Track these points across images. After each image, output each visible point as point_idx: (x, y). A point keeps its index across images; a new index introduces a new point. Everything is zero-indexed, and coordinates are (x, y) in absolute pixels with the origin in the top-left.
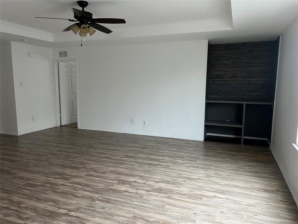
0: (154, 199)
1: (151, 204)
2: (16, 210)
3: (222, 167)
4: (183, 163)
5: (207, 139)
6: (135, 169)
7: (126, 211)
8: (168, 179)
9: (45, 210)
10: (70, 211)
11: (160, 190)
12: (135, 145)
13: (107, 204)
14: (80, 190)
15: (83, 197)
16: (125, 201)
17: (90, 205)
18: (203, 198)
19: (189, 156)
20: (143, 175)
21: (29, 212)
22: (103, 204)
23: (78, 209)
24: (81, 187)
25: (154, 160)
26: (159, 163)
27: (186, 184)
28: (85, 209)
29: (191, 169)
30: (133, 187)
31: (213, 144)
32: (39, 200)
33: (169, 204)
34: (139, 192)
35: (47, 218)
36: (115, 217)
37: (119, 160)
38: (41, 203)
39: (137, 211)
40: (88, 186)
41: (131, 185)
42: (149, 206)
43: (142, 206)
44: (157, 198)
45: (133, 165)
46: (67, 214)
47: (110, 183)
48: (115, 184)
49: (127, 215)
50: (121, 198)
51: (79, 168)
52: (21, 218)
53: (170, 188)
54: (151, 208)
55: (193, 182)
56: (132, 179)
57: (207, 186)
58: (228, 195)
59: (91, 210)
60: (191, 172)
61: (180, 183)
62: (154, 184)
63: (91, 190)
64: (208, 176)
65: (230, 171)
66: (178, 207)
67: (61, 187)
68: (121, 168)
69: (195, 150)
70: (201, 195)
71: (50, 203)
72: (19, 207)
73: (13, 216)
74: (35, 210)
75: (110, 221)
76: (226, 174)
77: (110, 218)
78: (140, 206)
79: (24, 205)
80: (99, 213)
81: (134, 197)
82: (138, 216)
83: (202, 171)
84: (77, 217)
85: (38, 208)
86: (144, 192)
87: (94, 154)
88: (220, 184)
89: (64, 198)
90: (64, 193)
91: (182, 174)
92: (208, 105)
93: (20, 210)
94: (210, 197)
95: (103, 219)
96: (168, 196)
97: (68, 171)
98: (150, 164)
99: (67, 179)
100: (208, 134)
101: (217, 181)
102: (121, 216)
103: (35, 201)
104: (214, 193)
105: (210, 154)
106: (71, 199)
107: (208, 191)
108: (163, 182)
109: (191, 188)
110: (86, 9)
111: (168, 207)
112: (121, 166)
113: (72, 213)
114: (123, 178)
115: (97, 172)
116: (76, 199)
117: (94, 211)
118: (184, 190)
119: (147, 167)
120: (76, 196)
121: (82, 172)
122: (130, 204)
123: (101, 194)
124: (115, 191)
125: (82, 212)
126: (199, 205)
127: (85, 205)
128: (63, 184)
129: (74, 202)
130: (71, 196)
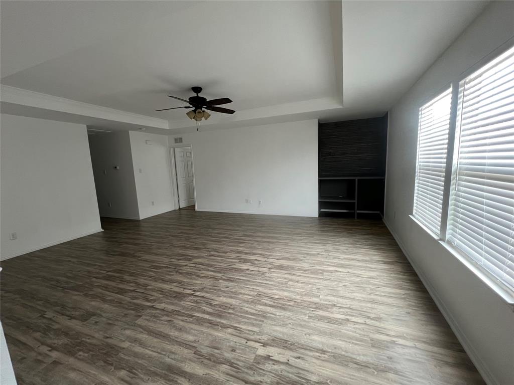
0: (276, 276)
1: (273, 281)
2: (143, 293)
3: (339, 242)
4: (301, 240)
5: (322, 215)
6: (255, 248)
7: (250, 289)
8: (288, 256)
9: (171, 291)
10: (195, 291)
11: (281, 267)
12: (252, 224)
13: (231, 284)
14: (202, 270)
15: (207, 277)
16: (248, 279)
17: (215, 285)
18: (325, 273)
19: (305, 232)
20: (263, 253)
21: (155, 294)
22: (227, 283)
23: (203, 289)
24: (204, 267)
25: (272, 238)
26: (278, 241)
27: (307, 260)
28: (210, 289)
29: (309, 245)
30: (255, 265)
31: (328, 220)
32: (164, 281)
33: (291, 280)
34: (261, 269)
35: (173, 299)
36: (240, 296)
37: (238, 239)
38: (167, 284)
39: (261, 289)
40: (210, 266)
41: (251, 263)
42: (274, 283)
43: (265, 284)
44: (279, 275)
45: (252, 244)
46: (192, 294)
47: (231, 262)
48: (236, 262)
49: (252, 293)
50: (243, 276)
51: (200, 249)
52: (148, 300)
53: (290, 264)
54: (275, 286)
55: (312, 258)
56: (252, 258)
57: (327, 260)
58: (349, 268)
59: (215, 290)
60: (310, 248)
61: (300, 260)
62: (274, 262)
63: (213, 269)
64: (326, 251)
65: (347, 245)
66: (301, 283)
67: (185, 268)
68: (241, 247)
69: (311, 226)
70: (322, 270)
71: (175, 284)
72: (146, 289)
73: (139, 298)
74: (161, 291)
75: (235, 300)
76: (344, 248)
77: (235, 297)
78: (263, 283)
79: (150, 287)
80: (224, 292)
81: (256, 275)
82: (262, 294)
83: (321, 246)
84: (203, 297)
85: (164, 289)
86: (266, 270)
87: (213, 235)
88: (339, 259)
89: (188, 278)
90: (188, 274)
91: (301, 250)
92: (321, 182)
93: (146, 292)
94: (331, 272)
95: (227, 298)
96: (289, 272)
97: (189, 252)
98: (269, 242)
99: (190, 260)
100: (322, 210)
101: (335, 255)
102: (246, 294)
103: (160, 282)
104: (335, 267)
105: (326, 229)
106: (195, 279)
107: (328, 265)
108: (283, 259)
109: (311, 263)
110: (200, 95)
111: (290, 283)
112: (240, 245)
113: (198, 294)
114: (244, 256)
115: (217, 252)
116: (199, 279)
117: (218, 290)
118: (305, 266)
119: (266, 245)
120: (199, 276)
121: (203, 253)
122: (253, 282)
123: (224, 273)
124: (237, 270)
125: (207, 292)
126: (321, 280)
127: (209, 284)
128: (187, 265)
129: (198, 282)
130: (195, 277)
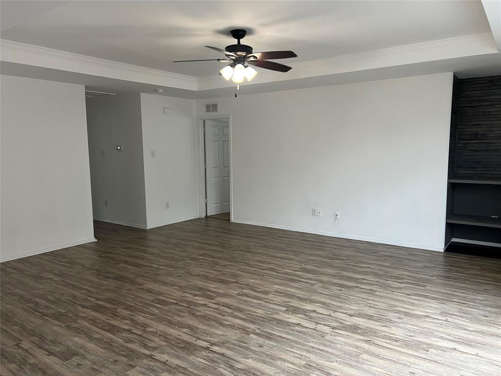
0: (342, 342)
1: (337, 349)
2: (141, 335)
3: (473, 301)
4: (401, 288)
5: (451, 248)
6: (316, 292)
7: (296, 355)
8: (371, 312)
9: (178, 339)
10: (212, 344)
11: (355, 329)
12: (319, 253)
13: (267, 342)
14: (228, 315)
15: (232, 327)
16: (296, 339)
17: (242, 339)
18: (430, 350)
19: (412, 277)
20: (328, 301)
21: (156, 339)
22: (261, 341)
23: (223, 343)
24: (230, 311)
25: (349, 279)
26: (357, 285)
27: (402, 323)
28: (235, 344)
29: (413, 299)
30: (310, 319)
31: (461, 259)
32: (171, 324)
33: (367, 352)
34: (319, 327)
35: (180, 351)
36: (279, 362)
37: (290, 275)
38: (174, 328)
39: (312, 357)
40: (240, 310)
41: (306, 315)
42: (336, 353)
43: (321, 350)
44: (348, 341)
45: (313, 285)
46: (208, 348)
47: (274, 309)
48: (281, 311)
49: (297, 361)
50: (289, 334)
51: (229, 282)
52: (145, 346)
53: (373, 326)
54: (337, 356)
55: (414, 321)
56: (308, 307)
57: (440, 329)
58: (480, 348)
59: (242, 347)
60: (413, 304)
61: (390, 321)
62: (345, 318)
63: (244, 317)
64: (443, 313)
65: (489, 309)
66: (383, 358)
67: (202, 309)
68: (293, 287)
69: (425, 267)
70: (427, 344)
71: (185, 330)
72: (144, 331)
73: (135, 342)
74: (165, 337)
75: (269, 367)
76: (481, 312)
77: (270, 362)
78: (318, 349)
79: (151, 330)
80: (255, 352)
81: (310, 335)
82: (314, 365)
83: (434, 304)
84: (222, 355)
85: (170, 335)
86: (327, 329)
87: (252, 263)
88: (466, 330)
89: (205, 324)
90: (206, 318)
91: (396, 306)
93: (145, 335)
94: (444, 350)
95: (259, 362)
96: (367, 339)
97: (212, 286)
98: (341, 286)
99: (211, 298)
100: (454, 240)
101: (460, 322)
102: (288, 361)
103: (166, 325)
104: (453, 344)
105: (454, 275)
106: (214, 327)
107: (442, 338)
108: (360, 315)
109: (409, 330)
111: (365, 356)
112: (293, 284)
113: (216, 348)
114: (295, 303)
115: (255, 291)
116: (221, 328)
117: (247, 348)
118: (397, 332)
119: (335, 290)
120: (221, 324)
121: (232, 289)
122: (303, 345)
123: (259, 324)
124: (280, 322)
125: (229, 349)
126: (421, 360)
127: (233, 338)
128: (205, 305)
129: (219, 332)
130: (214, 323)
